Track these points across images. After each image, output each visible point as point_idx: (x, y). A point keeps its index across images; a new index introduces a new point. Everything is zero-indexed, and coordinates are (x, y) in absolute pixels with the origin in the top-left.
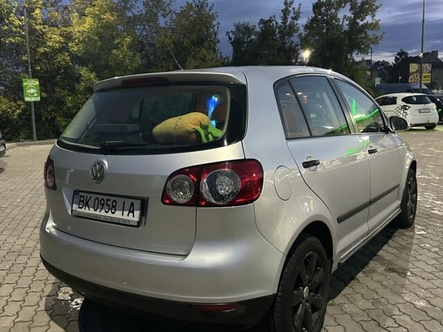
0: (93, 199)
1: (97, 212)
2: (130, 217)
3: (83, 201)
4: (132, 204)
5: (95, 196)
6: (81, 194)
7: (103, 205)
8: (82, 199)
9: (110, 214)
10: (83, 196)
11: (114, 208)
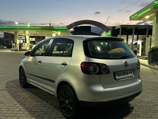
0: (122, 73)
1: (124, 76)
2: (132, 75)
3: (119, 75)
4: (131, 71)
5: (122, 72)
6: (117, 73)
7: (125, 74)
8: (118, 74)
9: (127, 76)
10: (118, 73)
11: (127, 74)
